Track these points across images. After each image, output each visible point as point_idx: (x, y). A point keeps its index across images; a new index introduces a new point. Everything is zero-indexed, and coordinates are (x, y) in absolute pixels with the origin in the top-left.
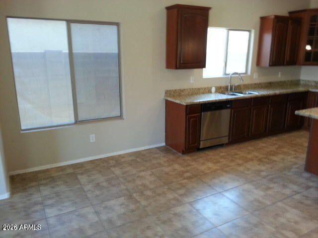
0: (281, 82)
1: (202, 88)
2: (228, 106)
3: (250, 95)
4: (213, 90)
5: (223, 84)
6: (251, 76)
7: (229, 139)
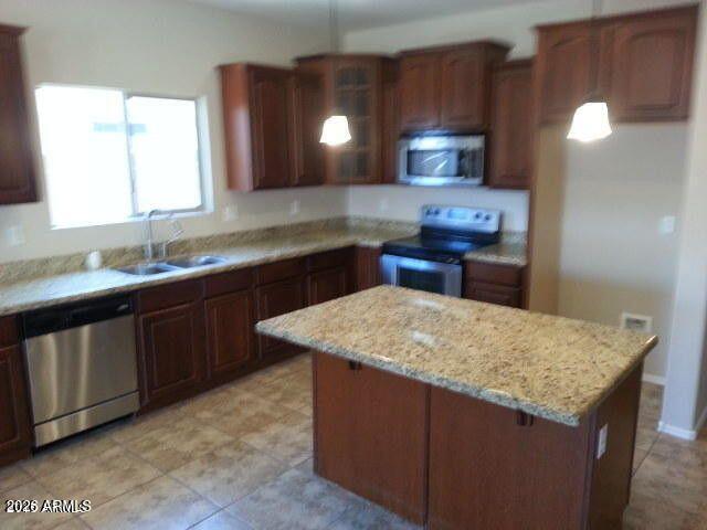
0: (301, 224)
1: (57, 259)
2: (123, 307)
3: (208, 268)
4: (94, 260)
5: (132, 242)
6: (216, 215)
7: (141, 399)
